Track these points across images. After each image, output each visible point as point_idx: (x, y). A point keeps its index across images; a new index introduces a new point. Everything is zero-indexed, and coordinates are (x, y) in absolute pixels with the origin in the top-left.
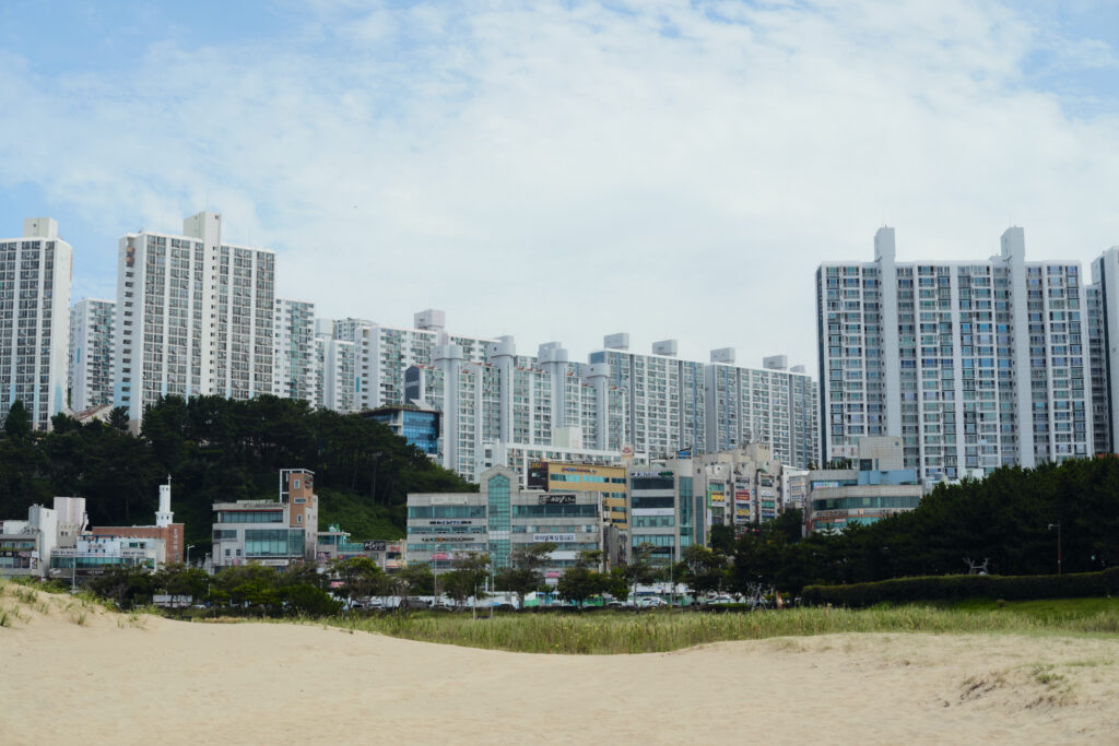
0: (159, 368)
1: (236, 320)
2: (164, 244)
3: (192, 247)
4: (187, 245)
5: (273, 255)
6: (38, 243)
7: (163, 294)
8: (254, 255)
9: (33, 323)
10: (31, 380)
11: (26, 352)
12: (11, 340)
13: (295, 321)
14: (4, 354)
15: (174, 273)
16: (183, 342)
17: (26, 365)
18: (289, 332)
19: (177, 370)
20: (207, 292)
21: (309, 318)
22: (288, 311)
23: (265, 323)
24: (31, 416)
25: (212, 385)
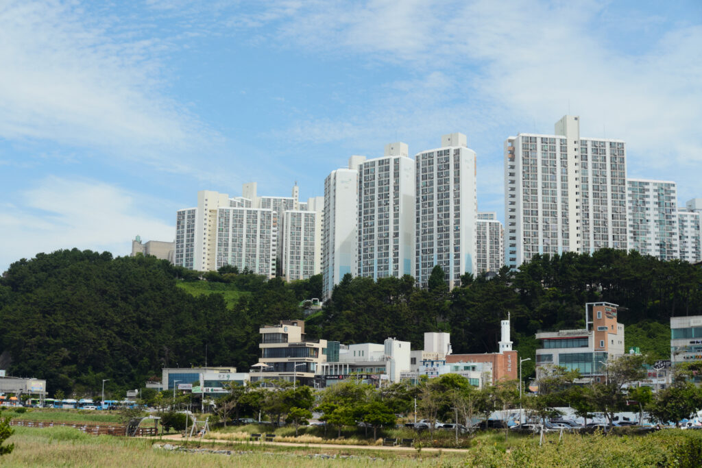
0: (536, 235)
1: (595, 195)
2: (536, 142)
3: (558, 142)
4: (553, 141)
5: (623, 144)
6: (448, 151)
7: (537, 179)
8: (608, 145)
9: (447, 209)
10: (448, 250)
11: (444, 231)
12: (433, 222)
13: (661, 197)
14: (429, 232)
15: (544, 163)
16: (554, 214)
17: (444, 239)
18: (657, 206)
19: (550, 236)
20: (572, 176)
21: (672, 195)
22: (655, 190)
23: (619, 196)
24: (448, 277)
25: (579, 246)
